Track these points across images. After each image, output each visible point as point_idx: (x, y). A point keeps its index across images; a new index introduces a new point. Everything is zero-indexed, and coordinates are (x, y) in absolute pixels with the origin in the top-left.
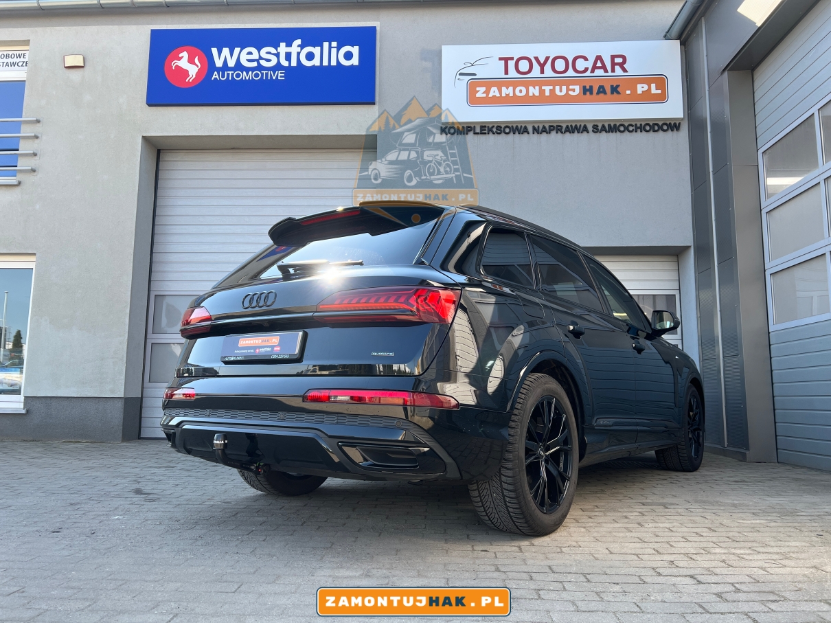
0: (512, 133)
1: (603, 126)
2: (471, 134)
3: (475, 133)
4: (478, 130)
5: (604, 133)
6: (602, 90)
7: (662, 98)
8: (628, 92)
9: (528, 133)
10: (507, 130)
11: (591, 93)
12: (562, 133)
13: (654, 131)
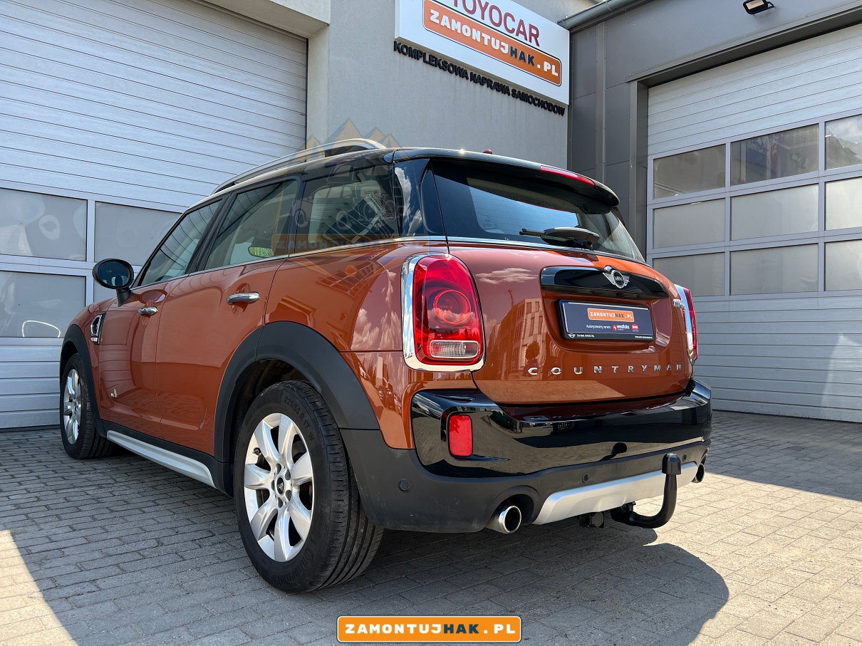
0: (454, 73)
1: (519, 92)
2: (421, 59)
3: (425, 61)
4: (427, 59)
5: (519, 99)
6: (522, 57)
7: (557, 81)
8: (539, 66)
9: (467, 79)
10: (451, 69)
11: (516, 57)
12: (491, 88)
13: (550, 110)
